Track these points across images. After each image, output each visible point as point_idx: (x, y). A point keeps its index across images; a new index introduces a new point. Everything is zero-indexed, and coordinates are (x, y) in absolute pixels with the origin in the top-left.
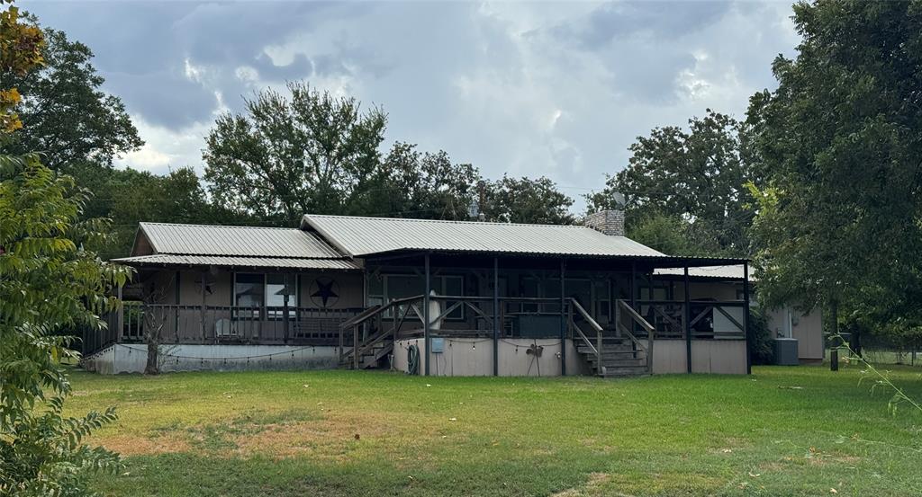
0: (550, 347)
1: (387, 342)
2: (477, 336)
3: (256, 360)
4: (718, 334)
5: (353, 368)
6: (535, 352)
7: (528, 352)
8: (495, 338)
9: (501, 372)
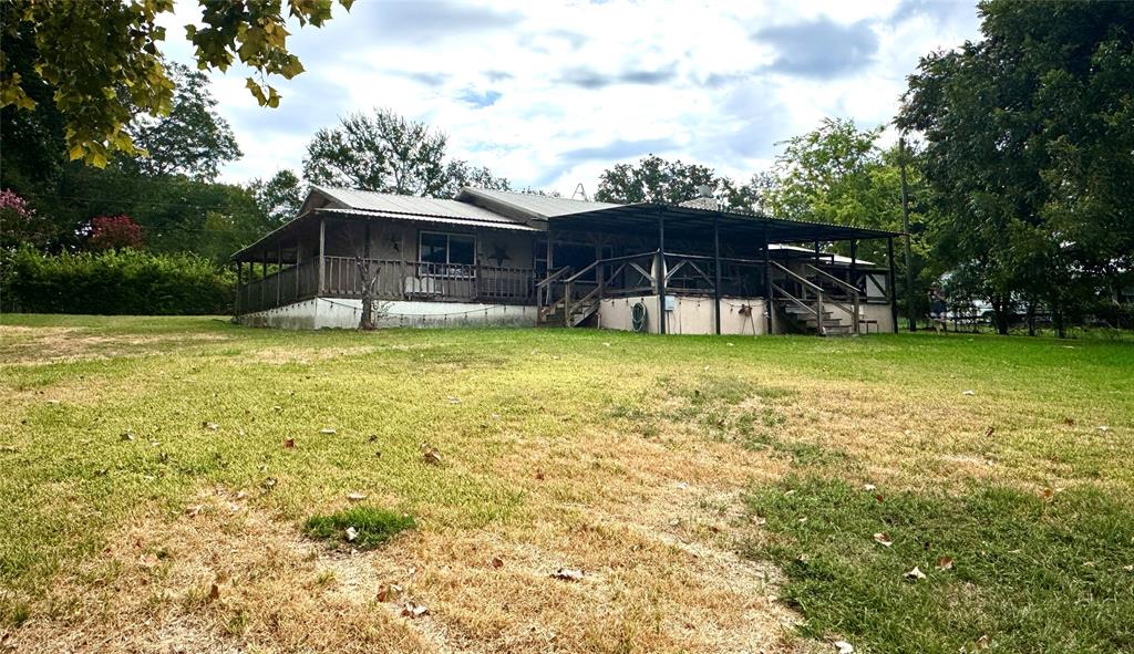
0: (758, 308)
1: (593, 301)
2: (701, 295)
3: (452, 317)
4: (871, 298)
5: (565, 326)
6: (745, 312)
7: (740, 312)
8: (716, 298)
9: (723, 332)
